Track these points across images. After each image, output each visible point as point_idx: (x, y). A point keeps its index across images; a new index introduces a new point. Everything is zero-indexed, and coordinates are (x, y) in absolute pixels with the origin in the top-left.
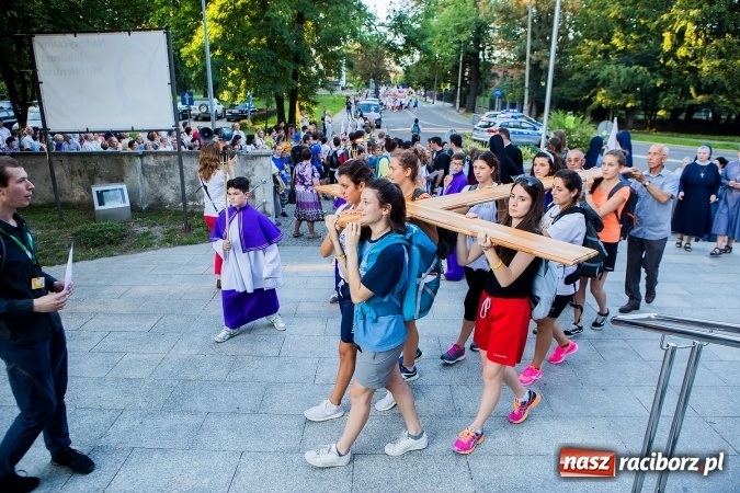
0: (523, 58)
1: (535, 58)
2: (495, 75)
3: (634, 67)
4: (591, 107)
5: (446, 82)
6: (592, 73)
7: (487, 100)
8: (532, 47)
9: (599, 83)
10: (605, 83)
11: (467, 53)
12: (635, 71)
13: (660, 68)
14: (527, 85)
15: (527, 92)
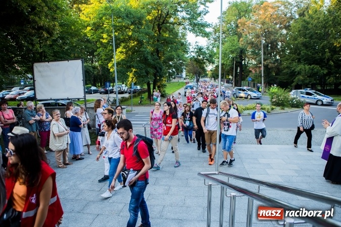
0: (261, 63)
1: (265, 63)
2: (251, 71)
3: (313, 66)
4: (294, 84)
5: (229, 75)
6: (293, 69)
7: (247, 82)
8: (264, 59)
9: (296, 73)
10: (299, 73)
11: (236, 62)
12: (313, 67)
13: (326, 65)
14: (263, 75)
15: (263, 78)
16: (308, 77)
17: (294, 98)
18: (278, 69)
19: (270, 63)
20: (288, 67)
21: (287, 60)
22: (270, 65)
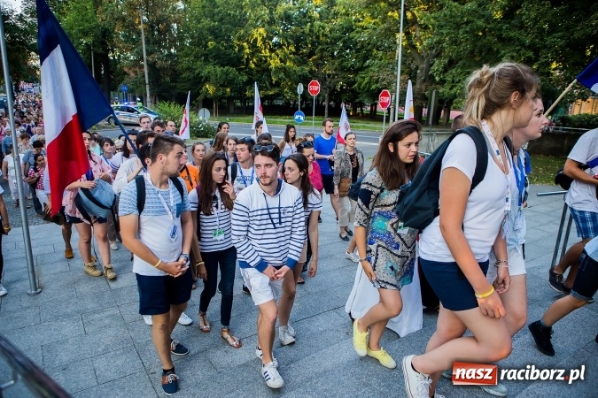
0: (142, 59)
1: (150, 59)
2: (125, 73)
3: (227, 68)
6: (197, 72)
8: (147, 50)
9: (203, 80)
10: (207, 80)
11: (96, 55)
12: (228, 70)
13: (246, 68)
14: (147, 82)
15: (148, 87)
16: (221, 86)
17: (200, 122)
18: (174, 70)
19: (159, 59)
20: (189, 69)
21: (187, 55)
22: (159, 62)
